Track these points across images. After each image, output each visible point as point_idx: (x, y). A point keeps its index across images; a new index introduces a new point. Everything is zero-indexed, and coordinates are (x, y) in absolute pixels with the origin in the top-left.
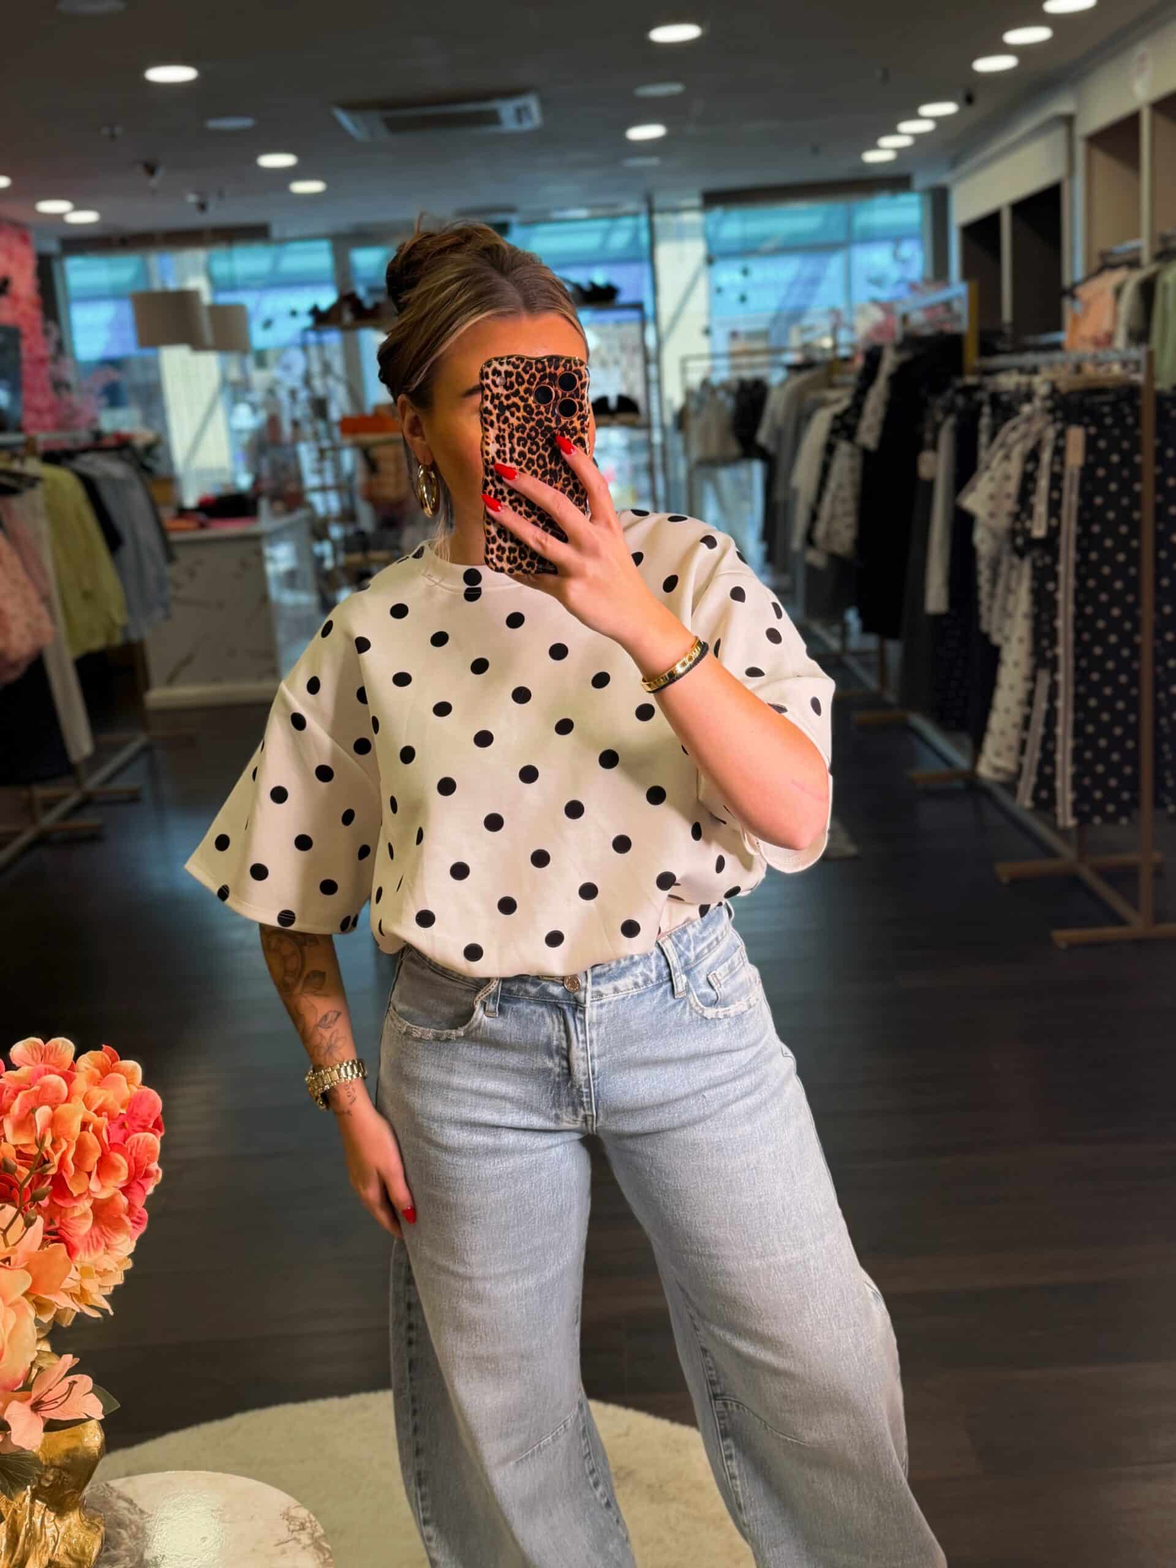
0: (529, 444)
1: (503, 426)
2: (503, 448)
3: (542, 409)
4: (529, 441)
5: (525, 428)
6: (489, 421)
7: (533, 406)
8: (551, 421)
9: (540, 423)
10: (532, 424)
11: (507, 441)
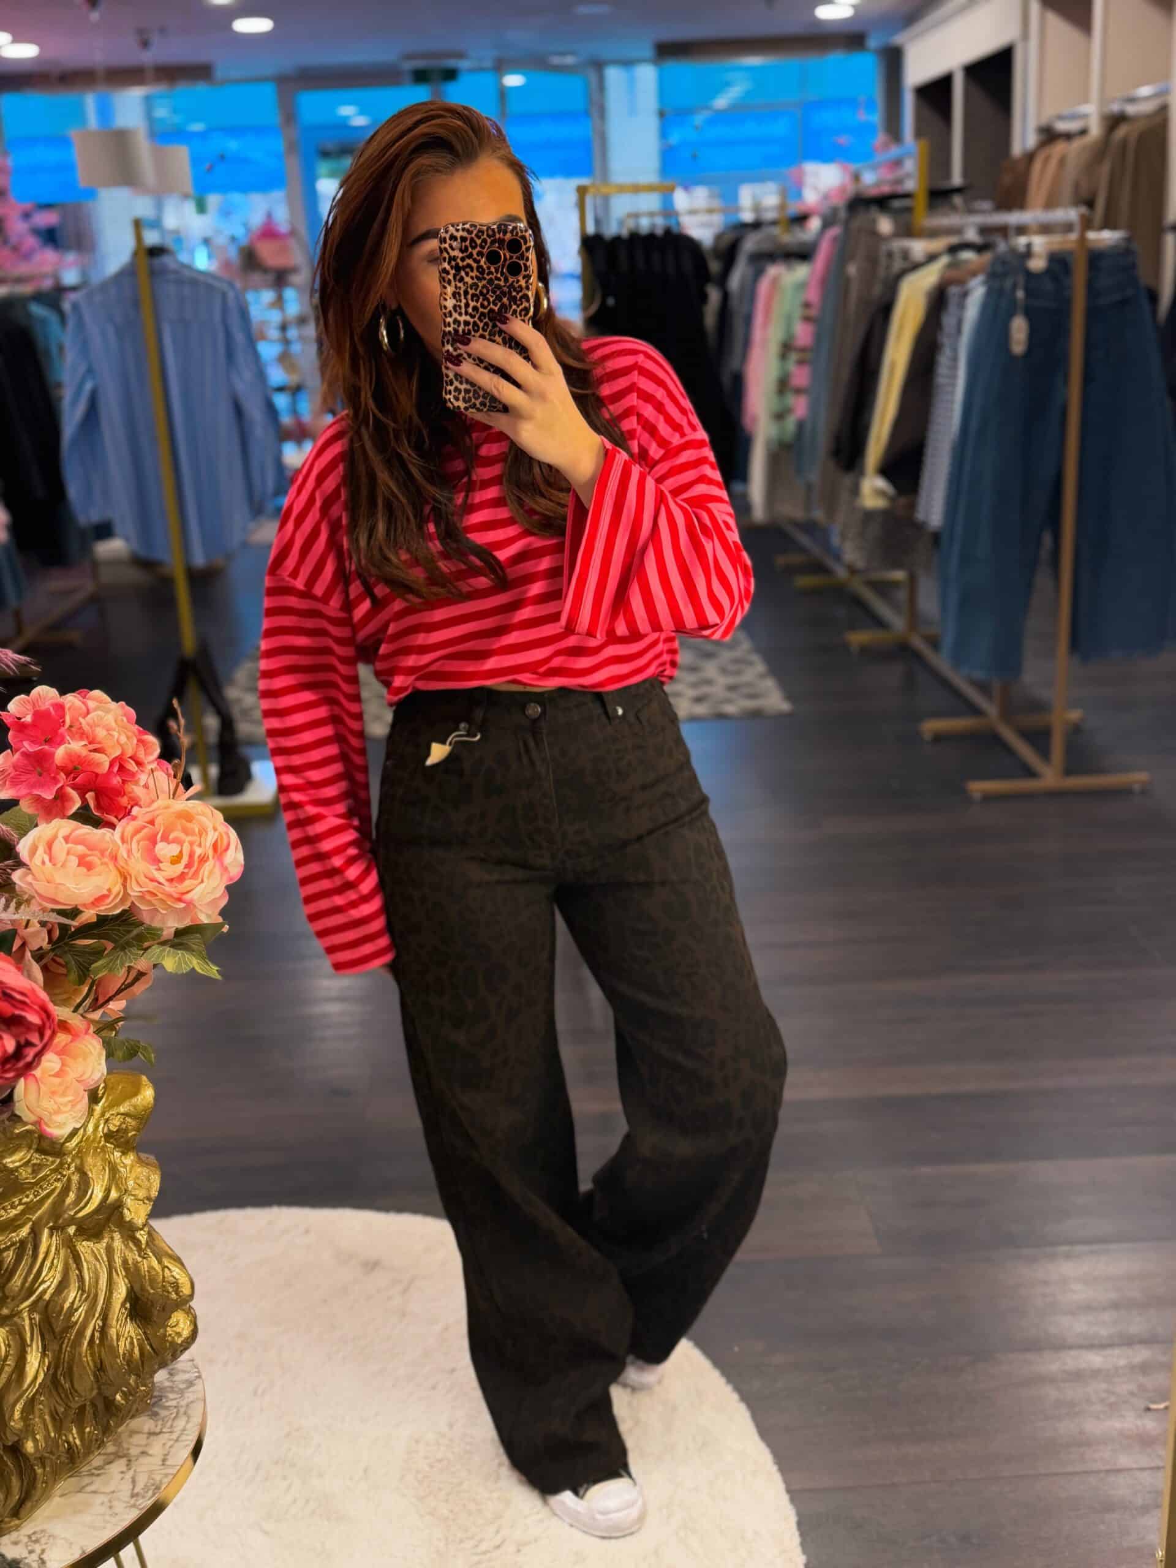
0: (481, 300)
1: (459, 285)
2: (459, 303)
3: (493, 269)
4: (481, 298)
5: (478, 286)
6: (447, 280)
7: (485, 266)
8: (500, 280)
9: (491, 281)
10: (484, 282)
11: (462, 297)
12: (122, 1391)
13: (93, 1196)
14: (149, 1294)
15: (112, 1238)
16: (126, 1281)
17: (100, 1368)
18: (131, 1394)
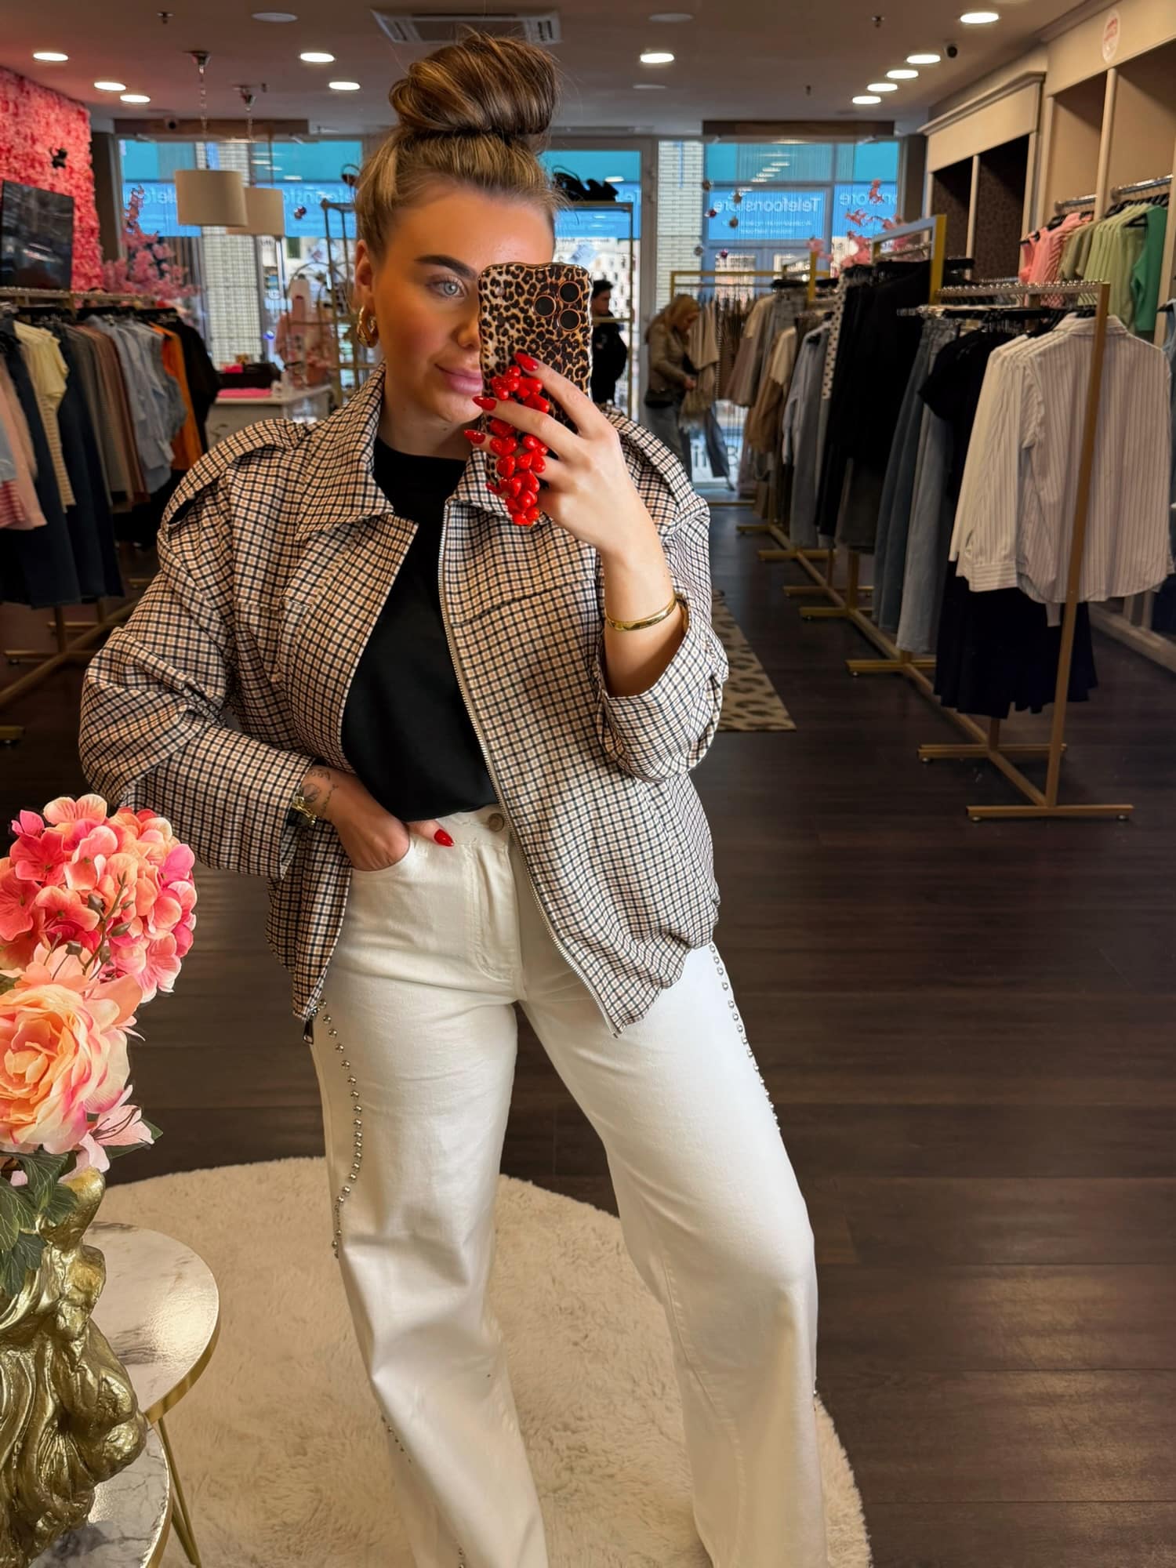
3: (543, 321)
5: (525, 340)
6: (488, 333)
7: (534, 317)
8: (551, 333)
9: (541, 335)
10: (533, 336)
12: (47, 1518)
13: (18, 1306)
14: (82, 1411)
15: (43, 1347)
16: (55, 1396)
17: (18, 1495)
18: (56, 1518)
